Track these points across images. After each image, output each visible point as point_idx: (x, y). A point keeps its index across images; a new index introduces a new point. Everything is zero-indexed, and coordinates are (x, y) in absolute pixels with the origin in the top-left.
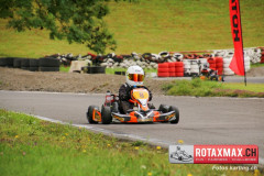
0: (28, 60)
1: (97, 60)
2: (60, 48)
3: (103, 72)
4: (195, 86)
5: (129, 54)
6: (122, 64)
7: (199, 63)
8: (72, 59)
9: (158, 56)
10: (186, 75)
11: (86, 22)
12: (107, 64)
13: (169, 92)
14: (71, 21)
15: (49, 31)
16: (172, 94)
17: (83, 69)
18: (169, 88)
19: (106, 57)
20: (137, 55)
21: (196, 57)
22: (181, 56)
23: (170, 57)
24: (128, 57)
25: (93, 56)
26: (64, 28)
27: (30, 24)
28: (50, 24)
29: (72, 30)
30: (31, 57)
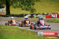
0: (17, 15)
1: (32, 15)
2: (24, 12)
3: (34, 17)
4: (54, 20)
5: (39, 13)
6: (38, 16)
7: (55, 15)
8: (27, 15)
9: (46, 14)
10: (52, 18)
11: (30, 6)
12: (34, 15)
13: (48, 22)
14: (26, 6)
15: (22, 8)
16: (49, 22)
17: (29, 17)
18: (48, 21)
19: (34, 14)
20: (41, 13)
21: (54, 14)
22: (51, 14)
23: (48, 14)
24: (39, 14)
25: (31, 14)
26: (25, 8)
27: (17, 7)
28: (22, 7)
29: (26, 8)
30: (17, 14)
